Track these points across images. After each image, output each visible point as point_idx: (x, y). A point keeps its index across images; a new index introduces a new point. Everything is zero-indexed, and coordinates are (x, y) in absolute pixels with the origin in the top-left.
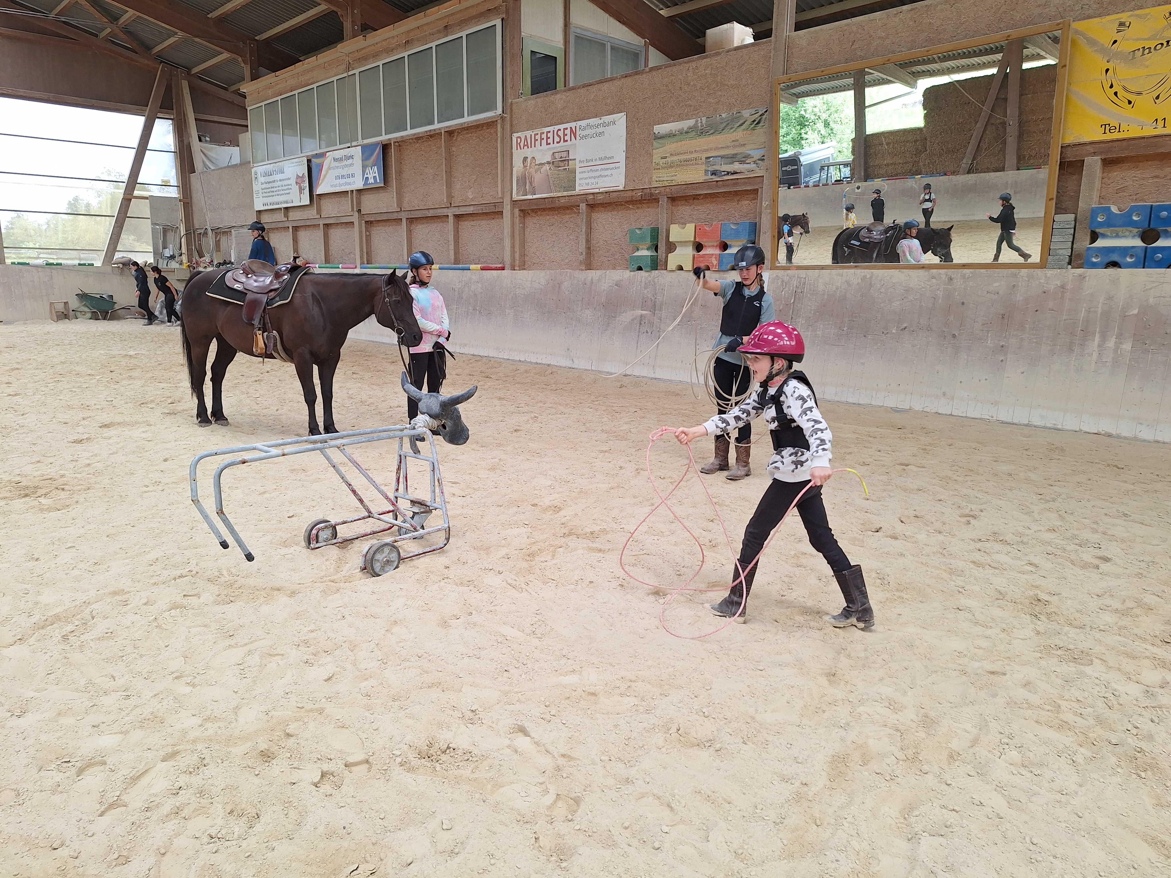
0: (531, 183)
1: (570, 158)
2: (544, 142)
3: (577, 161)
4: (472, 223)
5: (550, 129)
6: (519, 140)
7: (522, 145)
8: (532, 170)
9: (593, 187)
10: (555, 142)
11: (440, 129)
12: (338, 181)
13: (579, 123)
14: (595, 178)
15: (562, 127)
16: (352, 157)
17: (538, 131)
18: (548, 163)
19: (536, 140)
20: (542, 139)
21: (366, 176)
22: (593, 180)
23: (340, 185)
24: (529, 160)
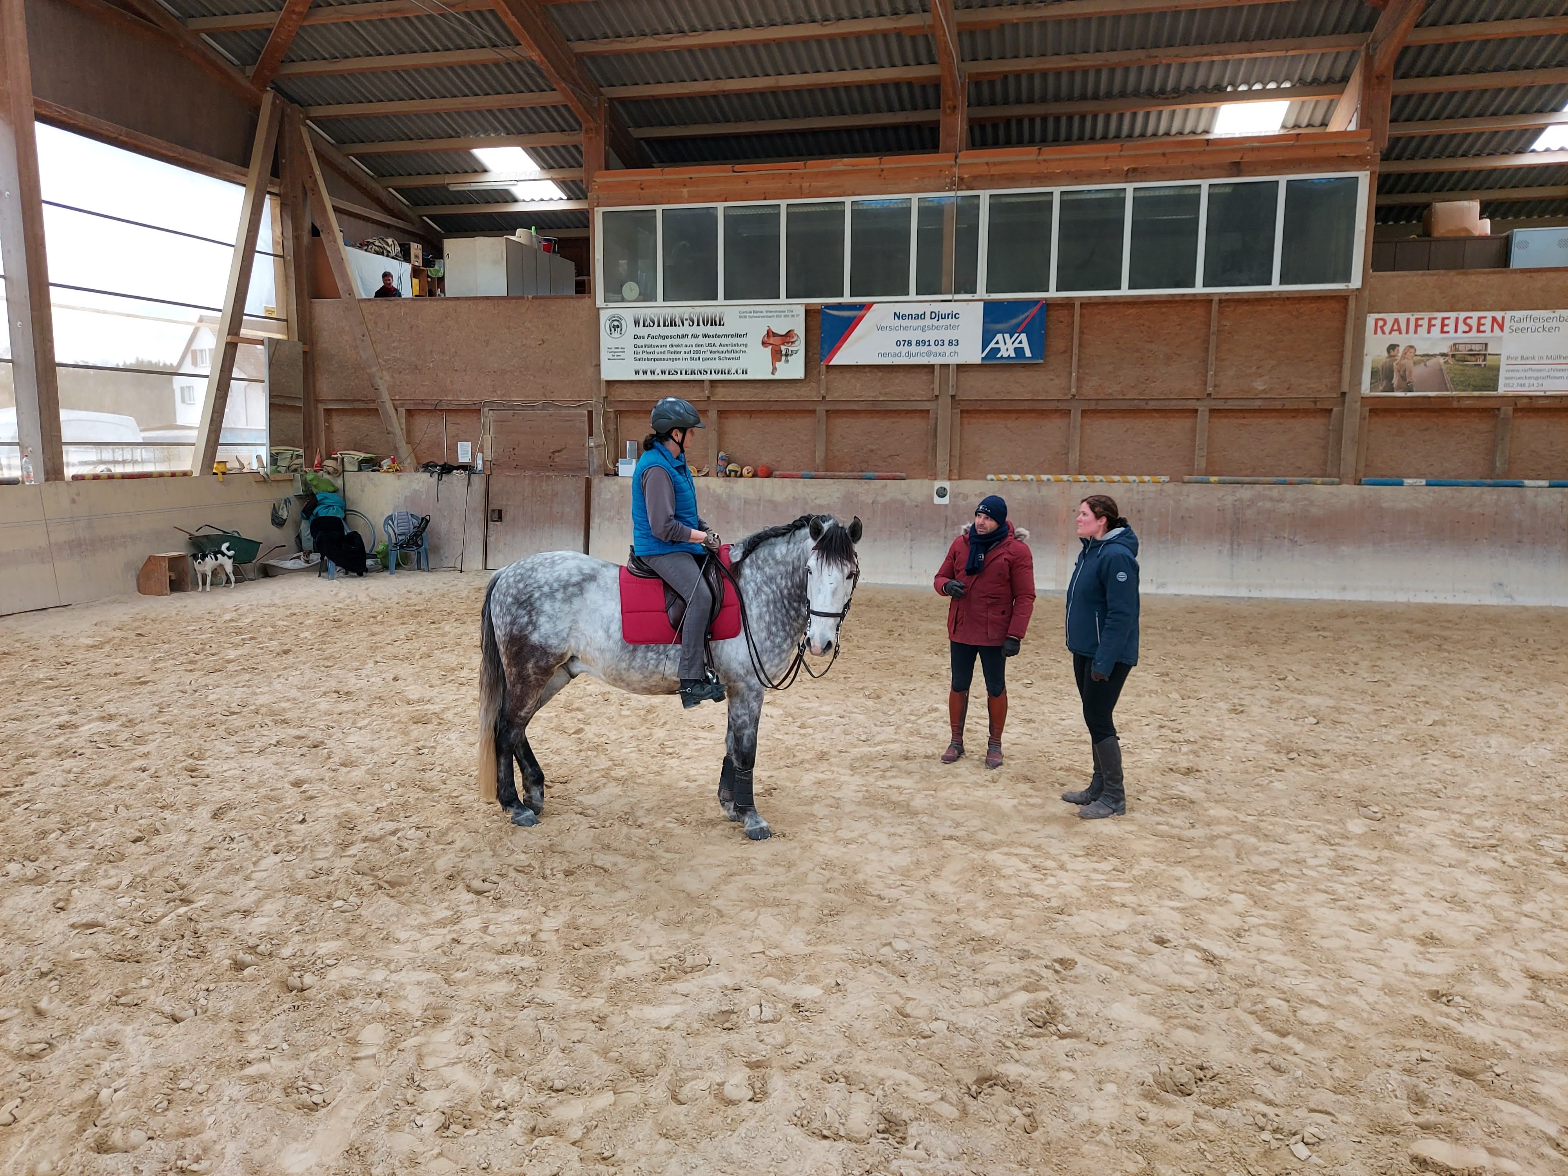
0: (1403, 378)
1: (1490, 351)
2: (1436, 330)
3: (1503, 358)
4: (1243, 421)
5: (1453, 315)
6: (1381, 323)
7: (1387, 329)
8: (1409, 363)
9: (1532, 388)
10: (1460, 330)
11: (1208, 294)
12: (905, 349)
13: (1509, 314)
14: (1537, 378)
15: (1475, 315)
16: (955, 316)
17: (1426, 315)
18: (1443, 355)
19: (1417, 326)
20: (1430, 326)
21: (992, 345)
22: (1532, 381)
23: (909, 355)
24: (1401, 349)
